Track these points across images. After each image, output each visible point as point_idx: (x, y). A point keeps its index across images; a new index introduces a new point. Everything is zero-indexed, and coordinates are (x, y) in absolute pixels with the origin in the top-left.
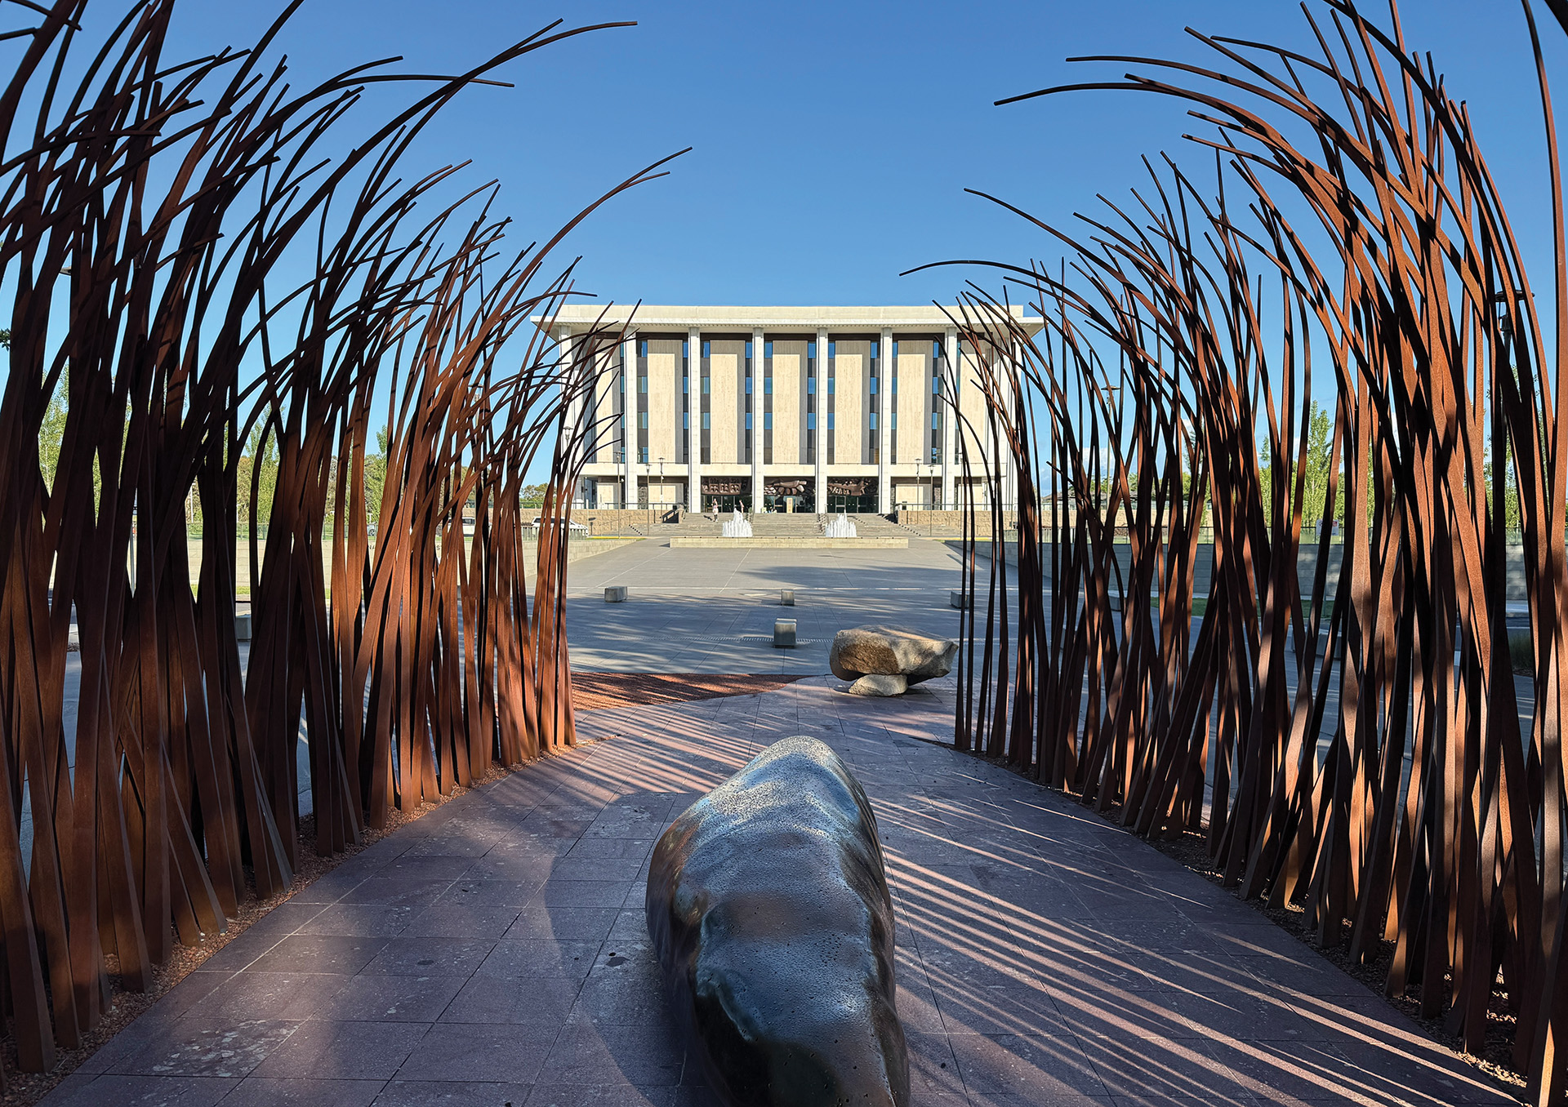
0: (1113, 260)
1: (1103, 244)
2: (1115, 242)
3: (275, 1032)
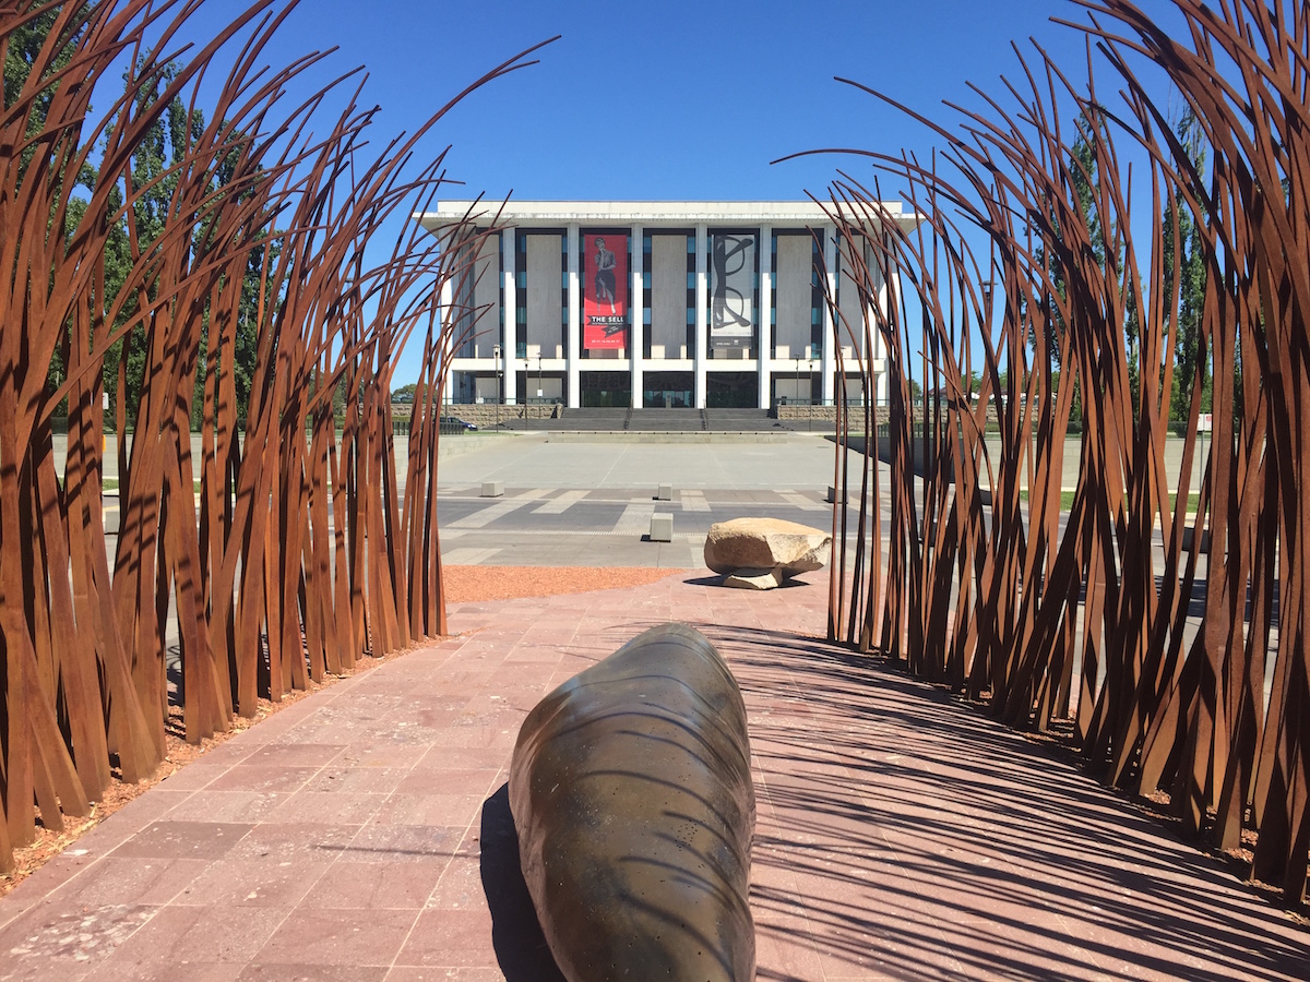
0: (984, 150)
1: (973, 132)
2: (985, 130)
3: (134, 916)
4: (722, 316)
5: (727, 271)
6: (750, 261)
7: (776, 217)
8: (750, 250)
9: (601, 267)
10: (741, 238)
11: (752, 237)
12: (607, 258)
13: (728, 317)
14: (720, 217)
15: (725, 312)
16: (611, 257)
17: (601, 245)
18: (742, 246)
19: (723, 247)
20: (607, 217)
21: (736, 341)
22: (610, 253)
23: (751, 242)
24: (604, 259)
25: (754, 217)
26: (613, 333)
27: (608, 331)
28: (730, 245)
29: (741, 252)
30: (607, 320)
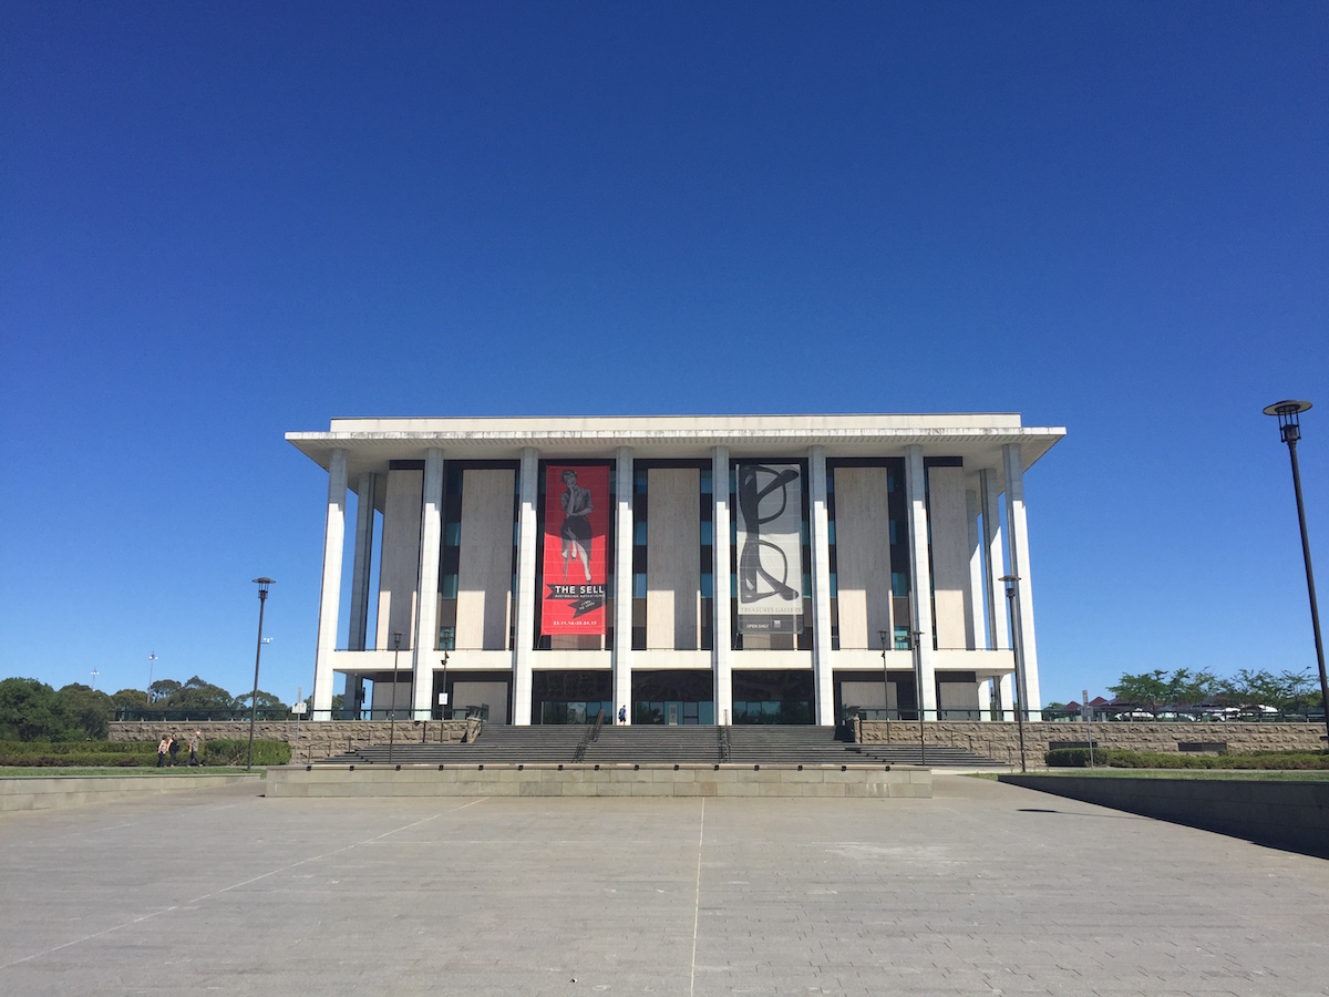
4: (755, 584)
5: (761, 517)
6: (794, 502)
7: (833, 434)
8: (794, 487)
9: (570, 512)
10: (780, 469)
11: (797, 467)
12: (579, 499)
13: (763, 586)
14: (748, 434)
15: (759, 578)
16: (586, 499)
17: (571, 480)
18: (781, 480)
19: (754, 483)
20: (577, 435)
21: (777, 622)
22: (584, 492)
23: (795, 474)
24: (575, 500)
25: (798, 434)
26: (588, 610)
27: (580, 608)
28: (763, 479)
29: (780, 489)
30: (578, 591)
